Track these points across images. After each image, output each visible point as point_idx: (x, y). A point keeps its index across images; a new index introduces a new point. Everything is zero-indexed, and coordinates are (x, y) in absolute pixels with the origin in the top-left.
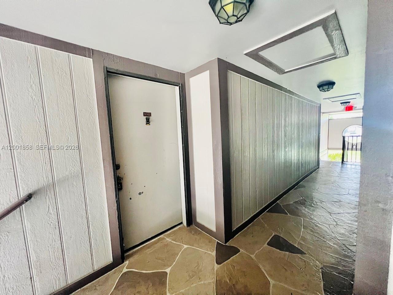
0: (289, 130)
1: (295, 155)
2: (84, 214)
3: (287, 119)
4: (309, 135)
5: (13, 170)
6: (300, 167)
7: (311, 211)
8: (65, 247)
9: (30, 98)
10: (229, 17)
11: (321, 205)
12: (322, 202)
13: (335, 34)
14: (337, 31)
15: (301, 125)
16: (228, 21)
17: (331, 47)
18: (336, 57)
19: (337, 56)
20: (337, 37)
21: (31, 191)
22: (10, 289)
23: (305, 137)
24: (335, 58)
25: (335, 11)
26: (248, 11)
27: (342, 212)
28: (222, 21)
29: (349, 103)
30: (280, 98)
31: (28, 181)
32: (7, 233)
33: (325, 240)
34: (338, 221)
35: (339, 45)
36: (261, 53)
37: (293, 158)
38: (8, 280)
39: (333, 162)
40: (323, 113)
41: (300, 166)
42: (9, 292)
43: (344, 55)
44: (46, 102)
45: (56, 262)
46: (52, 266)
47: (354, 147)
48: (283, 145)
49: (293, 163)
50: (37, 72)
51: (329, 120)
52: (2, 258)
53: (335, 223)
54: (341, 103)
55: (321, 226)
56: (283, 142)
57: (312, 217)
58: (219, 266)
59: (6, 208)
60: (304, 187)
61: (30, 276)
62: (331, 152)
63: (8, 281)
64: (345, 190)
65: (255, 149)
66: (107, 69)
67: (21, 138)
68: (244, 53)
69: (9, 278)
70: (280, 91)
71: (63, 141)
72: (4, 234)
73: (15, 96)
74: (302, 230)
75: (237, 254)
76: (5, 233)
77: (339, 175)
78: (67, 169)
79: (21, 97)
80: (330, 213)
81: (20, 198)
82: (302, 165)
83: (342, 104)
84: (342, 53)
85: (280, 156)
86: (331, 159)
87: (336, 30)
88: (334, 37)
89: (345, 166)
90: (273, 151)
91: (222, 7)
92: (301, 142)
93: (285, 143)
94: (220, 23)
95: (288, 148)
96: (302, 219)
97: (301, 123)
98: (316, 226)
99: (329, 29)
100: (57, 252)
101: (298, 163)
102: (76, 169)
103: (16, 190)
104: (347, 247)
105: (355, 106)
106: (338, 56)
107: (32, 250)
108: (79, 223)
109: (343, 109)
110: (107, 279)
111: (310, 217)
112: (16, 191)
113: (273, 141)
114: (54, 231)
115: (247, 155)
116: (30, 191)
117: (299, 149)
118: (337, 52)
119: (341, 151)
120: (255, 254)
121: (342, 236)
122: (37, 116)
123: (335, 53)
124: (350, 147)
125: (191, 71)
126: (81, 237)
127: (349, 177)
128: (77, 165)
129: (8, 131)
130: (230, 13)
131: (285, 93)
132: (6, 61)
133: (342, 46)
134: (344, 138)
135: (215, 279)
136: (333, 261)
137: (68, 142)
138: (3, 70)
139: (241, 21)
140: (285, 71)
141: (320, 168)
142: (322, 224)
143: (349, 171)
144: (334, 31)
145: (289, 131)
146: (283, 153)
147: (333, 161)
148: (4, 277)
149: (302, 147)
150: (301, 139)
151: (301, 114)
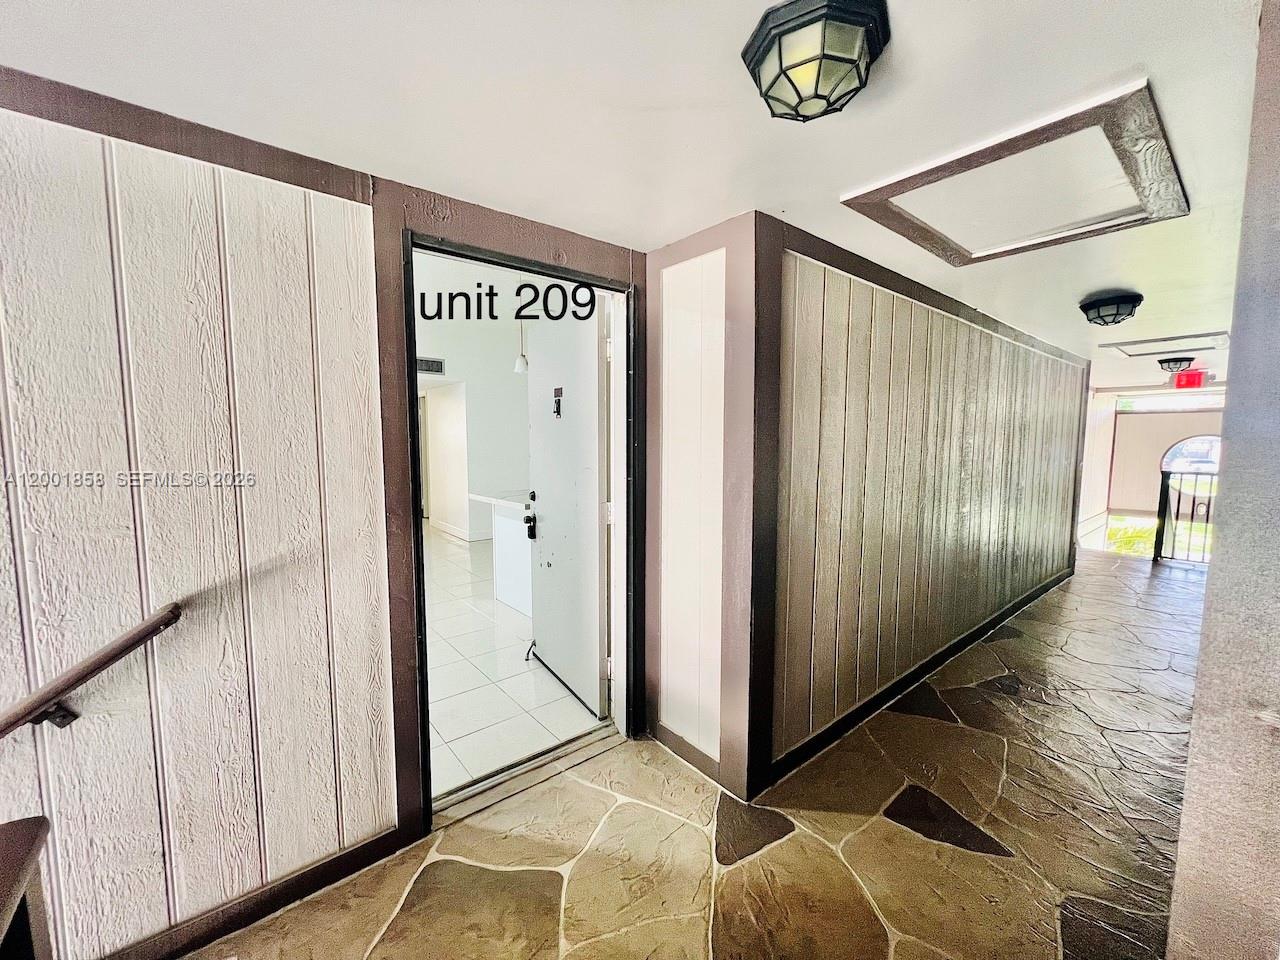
0: (976, 445)
1: (994, 527)
2: (323, 676)
3: (972, 408)
4: (1045, 463)
5: (133, 533)
6: (1009, 570)
7: (1036, 716)
8: (264, 770)
9: (191, 321)
10: (801, 100)
11: (1074, 700)
12: (1075, 689)
13: (1147, 153)
14: (1153, 142)
15: (1017, 429)
16: (797, 111)
17: (1131, 188)
18: (1147, 218)
19: (1152, 214)
20: (1152, 159)
21: (180, 598)
22: (105, 879)
23: (1030, 470)
24: (1144, 221)
25: (1148, 84)
26: (863, 84)
27: (1143, 727)
28: (780, 109)
29: (1188, 363)
30: (953, 341)
31: (173, 567)
32: (107, 716)
33: (1080, 817)
34: (1129, 757)
35: (1156, 183)
36: (898, 201)
37: (984, 538)
38: (101, 854)
39: (1123, 558)
40: (1098, 390)
41: (1009, 564)
42: (102, 891)
43: (1174, 212)
44: (235, 335)
45: (236, 814)
46: (223, 823)
47: (1202, 510)
48: (953, 495)
49: (983, 555)
50: (216, 244)
51: (1117, 413)
52: (89, 787)
53: (1116, 764)
54: (1161, 362)
55: (1067, 769)
56: (954, 483)
57: (1040, 736)
58: (725, 869)
59: (107, 643)
60: (1017, 634)
61: (161, 849)
62: (1117, 523)
63: (102, 857)
64: (1160, 654)
65: (859, 502)
66: (415, 237)
67: (161, 438)
68: (841, 200)
69: (104, 848)
70: (954, 317)
71: (275, 453)
72: (98, 717)
73: (151, 313)
74: (1004, 776)
75: (787, 837)
76: (101, 717)
77: (1140, 603)
78: (282, 537)
79: (167, 317)
80: (1102, 729)
81: (146, 617)
82: (1015, 560)
83: (1165, 365)
84: (1169, 206)
85: (942, 528)
86: (1118, 544)
87: (1150, 137)
88: (1140, 157)
89: (1165, 573)
90: (921, 512)
91: (783, 72)
92: (1014, 487)
93: (960, 489)
94: (774, 115)
95: (968, 505)
96: (1005, 740)
97: (1017, 424)
98: (1052, 766)
99: (1125, 134)
100: (240, 783)
101: (1002, 556)
102: (307, 539)
103: (138, 589)
104: (1151, 845)
105: (1209, 374)
106: (1154, 216)
107: (171, 771)
108: (307, 700)
109: (1167, 380)
110: (379, 878)
111: (1033, 738)
112: (138, 595)
113: (922, 482)
114: (235, 720)
115: (832, 521)
116: (178, 597)
117: (1006, 509)
118: (1149, 205)
119: (1155, 522)
120: (842, 844)
121: (1138, 808)
122: (208, 373)
123: (1146, 205)
124: (1186, 508)
125: (668, 246)
126: (311, 743)
127: (1175, 612)
128: (311, 524)
129: (126, 415)
130: (807, 90)
131: (969, 323)
132: (132, 213)
133: (1167, 186)
134: (1166, 476)
135: (712, 910)
136: (1100, 884)
137: (289, 454)
138: (123, 237)
139: (840, 110)
140: (973, 256)
141: (1077, 575)
142: (1071, 761)
143: (1179, 590)
144: (1142, 143)
145: (976, 447)
146: (952, 519)
147: (1123, 552)
148: (91, 845)
149: (1018, 501)
150: (1015, 476)
151: (1019, 396)
